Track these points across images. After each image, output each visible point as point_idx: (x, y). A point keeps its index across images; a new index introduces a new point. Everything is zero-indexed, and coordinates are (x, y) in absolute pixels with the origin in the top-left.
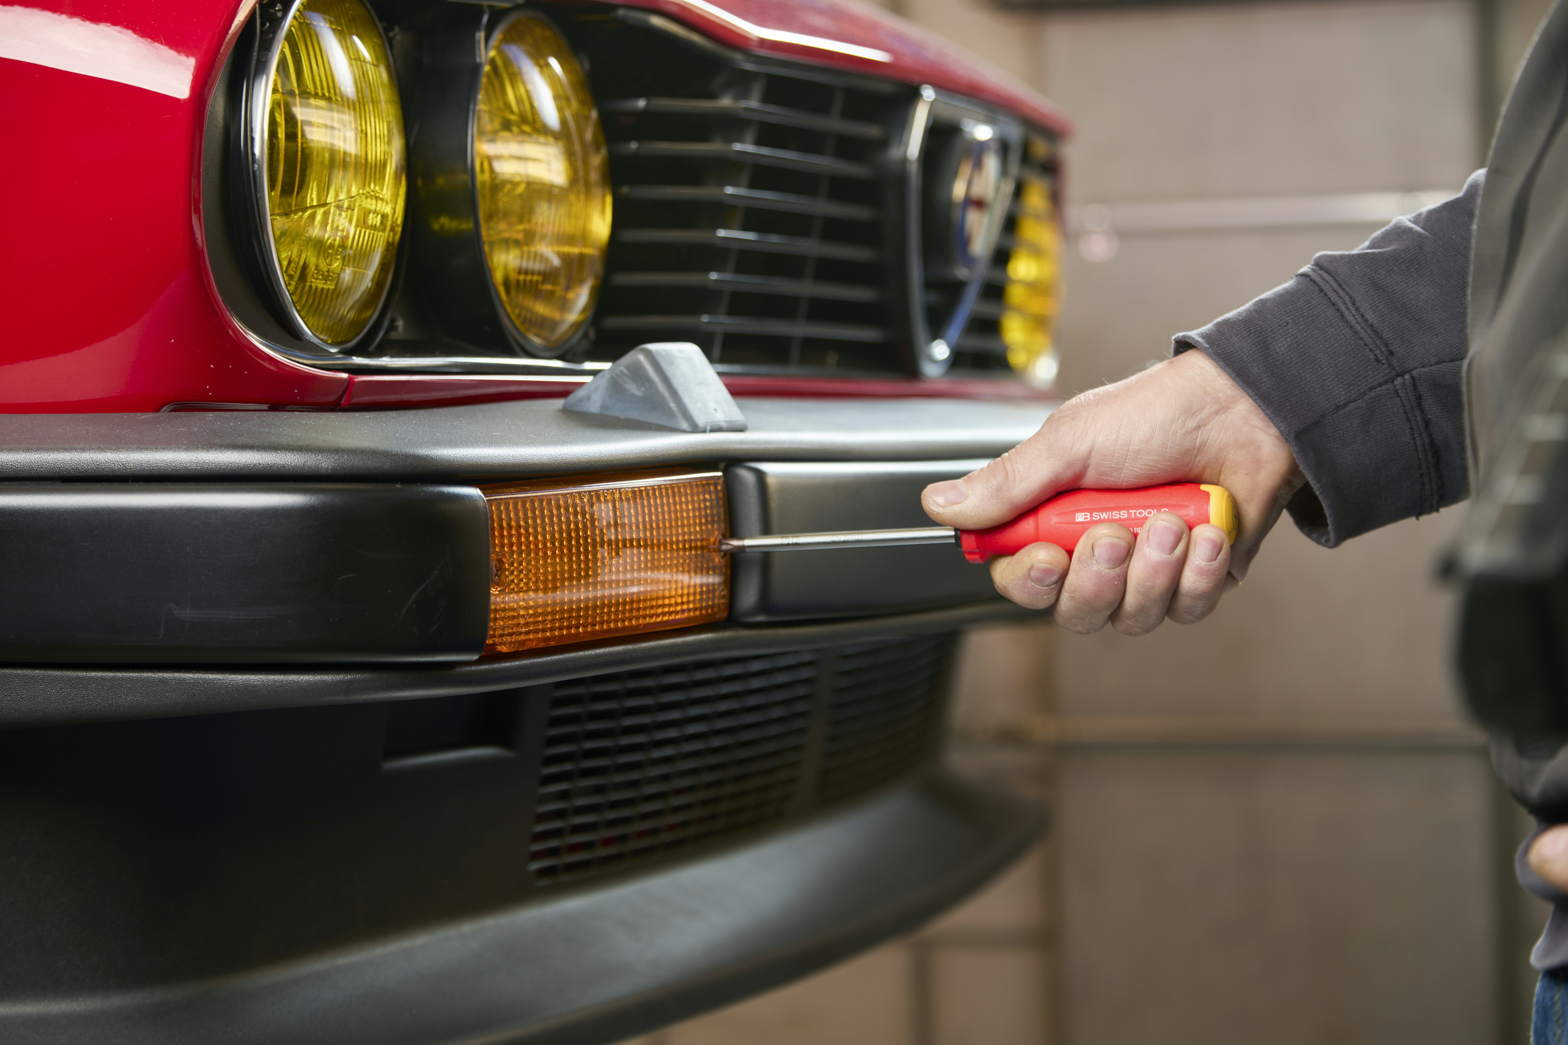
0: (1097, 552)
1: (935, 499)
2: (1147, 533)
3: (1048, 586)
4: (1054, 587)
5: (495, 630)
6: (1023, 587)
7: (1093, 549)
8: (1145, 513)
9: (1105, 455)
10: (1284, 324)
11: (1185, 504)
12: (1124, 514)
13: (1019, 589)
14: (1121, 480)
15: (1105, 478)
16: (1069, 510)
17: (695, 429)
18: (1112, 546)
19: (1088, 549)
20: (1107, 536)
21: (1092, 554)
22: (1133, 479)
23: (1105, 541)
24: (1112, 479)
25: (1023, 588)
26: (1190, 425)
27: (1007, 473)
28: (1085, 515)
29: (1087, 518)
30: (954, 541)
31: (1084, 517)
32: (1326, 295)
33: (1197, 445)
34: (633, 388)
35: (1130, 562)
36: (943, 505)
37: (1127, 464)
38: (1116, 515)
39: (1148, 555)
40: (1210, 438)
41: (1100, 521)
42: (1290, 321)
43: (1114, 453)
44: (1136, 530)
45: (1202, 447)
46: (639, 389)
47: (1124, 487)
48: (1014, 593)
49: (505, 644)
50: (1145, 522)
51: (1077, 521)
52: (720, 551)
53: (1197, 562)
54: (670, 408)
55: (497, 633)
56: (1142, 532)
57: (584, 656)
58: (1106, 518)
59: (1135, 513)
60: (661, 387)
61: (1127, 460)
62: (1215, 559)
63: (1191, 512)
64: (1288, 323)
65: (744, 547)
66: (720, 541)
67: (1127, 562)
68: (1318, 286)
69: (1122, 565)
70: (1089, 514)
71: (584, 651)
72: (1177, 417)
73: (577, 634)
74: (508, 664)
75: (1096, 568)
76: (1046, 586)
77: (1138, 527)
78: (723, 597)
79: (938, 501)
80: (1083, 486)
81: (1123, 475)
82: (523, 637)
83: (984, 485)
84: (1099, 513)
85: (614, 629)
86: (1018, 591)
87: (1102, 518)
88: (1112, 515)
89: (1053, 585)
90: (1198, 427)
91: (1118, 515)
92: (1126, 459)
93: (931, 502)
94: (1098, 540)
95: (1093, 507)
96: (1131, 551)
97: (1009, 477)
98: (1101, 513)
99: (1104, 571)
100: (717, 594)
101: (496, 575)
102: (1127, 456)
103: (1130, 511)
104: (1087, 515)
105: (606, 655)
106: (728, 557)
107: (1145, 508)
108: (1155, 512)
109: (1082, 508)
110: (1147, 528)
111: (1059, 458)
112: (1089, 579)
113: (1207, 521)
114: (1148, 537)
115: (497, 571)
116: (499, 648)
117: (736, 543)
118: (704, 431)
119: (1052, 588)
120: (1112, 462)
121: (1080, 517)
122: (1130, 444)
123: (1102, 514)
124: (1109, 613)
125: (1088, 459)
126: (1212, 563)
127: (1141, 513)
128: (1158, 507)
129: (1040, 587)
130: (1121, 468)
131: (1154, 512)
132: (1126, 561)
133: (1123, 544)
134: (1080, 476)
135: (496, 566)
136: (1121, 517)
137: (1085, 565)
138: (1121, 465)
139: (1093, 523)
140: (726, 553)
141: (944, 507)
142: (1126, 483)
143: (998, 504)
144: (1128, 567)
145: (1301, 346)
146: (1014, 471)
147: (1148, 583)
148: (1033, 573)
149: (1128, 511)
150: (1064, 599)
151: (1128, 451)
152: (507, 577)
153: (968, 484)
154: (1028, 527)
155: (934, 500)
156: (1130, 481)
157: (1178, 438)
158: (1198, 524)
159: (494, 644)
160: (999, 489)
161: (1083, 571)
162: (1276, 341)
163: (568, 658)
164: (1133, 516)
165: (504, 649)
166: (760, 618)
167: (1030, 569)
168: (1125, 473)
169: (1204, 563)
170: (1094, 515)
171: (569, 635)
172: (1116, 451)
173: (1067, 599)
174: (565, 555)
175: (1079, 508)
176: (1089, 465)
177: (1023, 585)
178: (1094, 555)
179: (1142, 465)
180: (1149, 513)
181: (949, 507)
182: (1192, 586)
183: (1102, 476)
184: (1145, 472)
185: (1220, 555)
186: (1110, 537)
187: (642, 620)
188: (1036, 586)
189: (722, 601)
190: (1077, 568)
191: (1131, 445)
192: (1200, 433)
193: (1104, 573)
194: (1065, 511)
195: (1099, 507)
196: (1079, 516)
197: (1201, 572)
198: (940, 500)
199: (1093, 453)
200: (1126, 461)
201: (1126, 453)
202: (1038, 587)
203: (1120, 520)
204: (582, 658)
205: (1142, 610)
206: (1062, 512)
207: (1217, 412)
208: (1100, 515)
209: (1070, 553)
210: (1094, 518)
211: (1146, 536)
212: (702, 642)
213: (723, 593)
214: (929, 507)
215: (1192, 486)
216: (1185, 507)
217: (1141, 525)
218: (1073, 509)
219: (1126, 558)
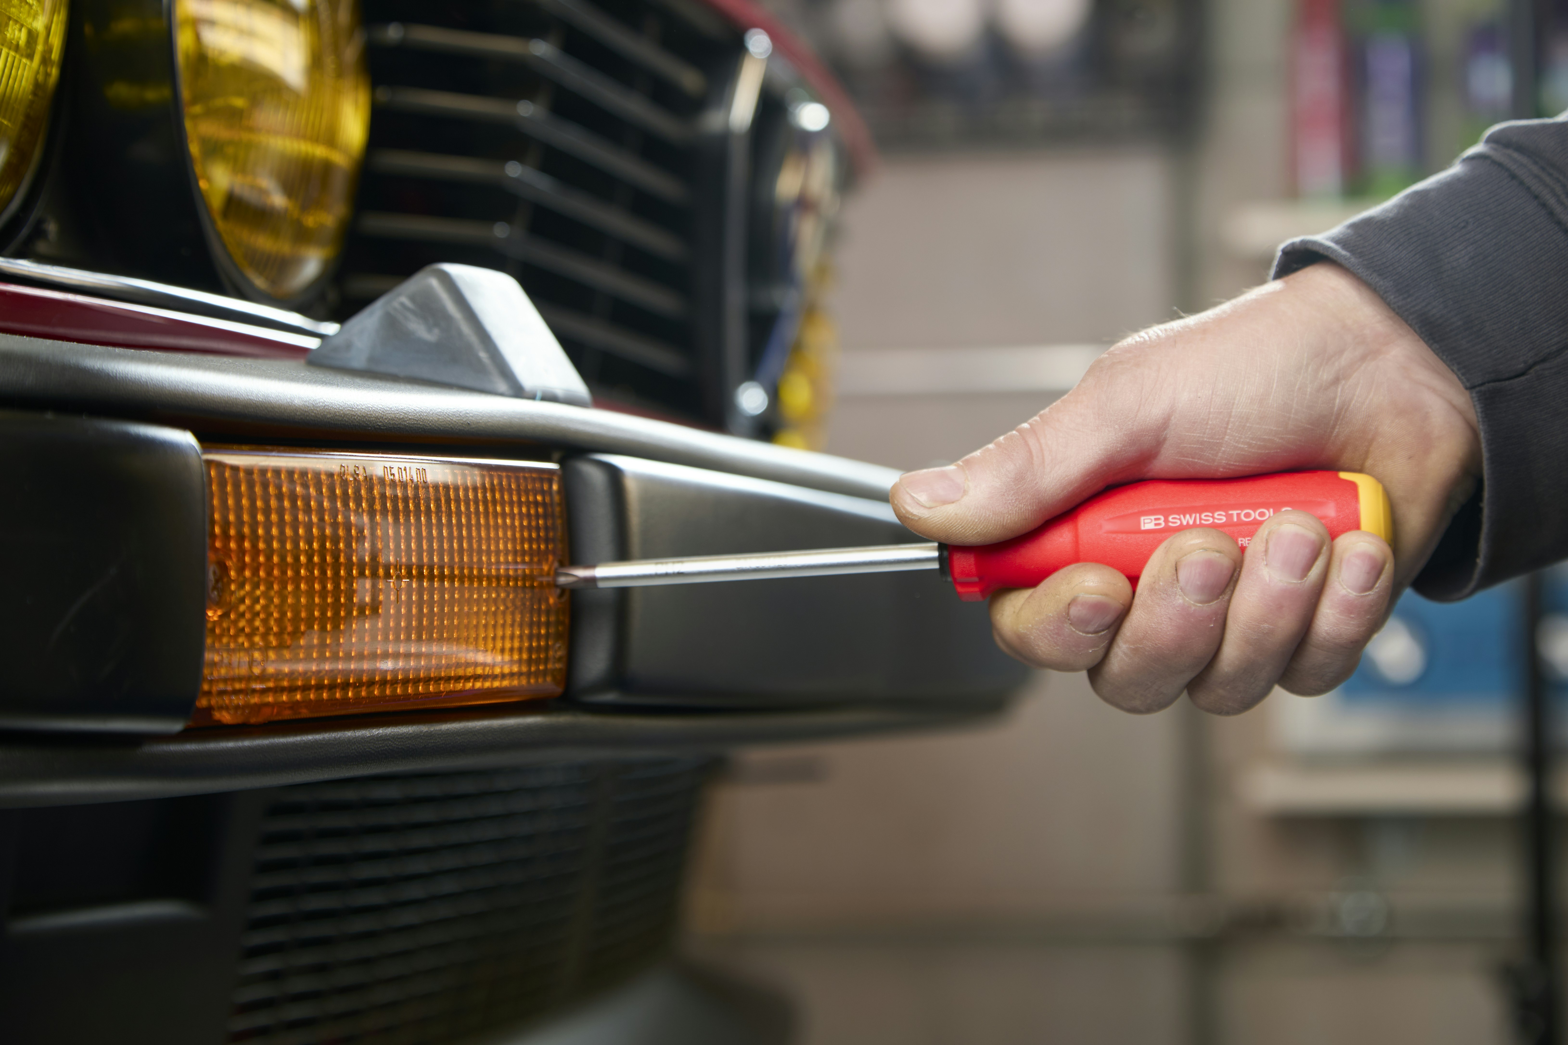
0: (1183, 575)
1: (912, 494)
2: (1264, 545)
3: (1096, 632)
4: (1104, 635)
5: (211, 682)
6: (1057, 634)
7: (1176, 570)
8: (1255, 515)
9: (1194, 423)
10: (1462, 224)
11: (1319, 500)
12: (1220, 517)
13: (1049, 637)
14: (1216, 464)
15: (1191, 459)
16: (1130, 511)
17: (518, 391)
18: (1209, 564)
19: (1168, 571)
20: (1202, 549)
21: (1175, 578)
22: (1235, 462)
23: (1198, 556)
24: (1201, 462)
25: (1055, 636)
26: (1325, 377)
27: (1030, 452)
28: (1156, 519)
29: (1159, 524)
30: (935, 566)
31: (1154, 522)
32: (1522, 183)
33: (1336, 409)
34: (420, 330)
35: (1233, 591)
36: (927, 505)
37: (1227, 437)
38: (1207, 518)
39: (1267, 579)
40: (1355, 398)
41: (1181, 528)
42: (1471, 220)
43: (1208, 419)
44: (1242, 541)
45: (1343, 413)
46: (429, 330)
47: (1219, 475)
48: (1038, 645)
49: (227, 708)
50: (1256, 530)
51: (1143, 528)
52: (556, 586)
53: (1343, 592)
54: (479, 360)
55: (215, 689)
56: (1254, 546)
57: (354, 738)
58: (1191, 522)
59: (1238, 515)
60: (466, 329)
61: (1228, 431)
62: (1370, 588)
63: (1330, 511)
64: (1467, 223)
65: (593, 580)
66: (556, 570)
67: (1228, 592)
68: (1508, 170)
69: (1221, 597)
70: (1162, 518)
71: (354, 730)
72: (1305, 363)
73: (345, 701)
74: (231, 745)
75: (1181, 601)
76: (1092, 633)
77: (1244, 537)
78: (559, 660)
79: (919, 498)
80: (1150, 475)
81: (1220, 454)
82: (255, 700)
83: (994, 473)
84: (1179, 515)
85: (401, 695)
86: (1046, 641)
87: (1185, 523)
88: (1201, 519)
89: (1103, 630)
90: (1336, 381)
91: (1211, 520)
92: (1226, 428)
93: (908, 499)
94: (1186, 555)
95: (1168, 506)
96: (1236, 574)
97: (1035, 458)
98: (1182, 516)
99: (1194, 605)
100: (551, 653)
101: (214, 588)
102: (1228, 424)
103: (1230, 512)
104: (1159, 519)
105: (388, 740)
106: (566, 598)
107: (1254, 506)
108: (1272, 514)
109: (1151, 508)
110: (1265, 536)
111: (1116, 427)
112: (1170, 619)
113: (1357, 526)
114: (1266, 551)
115: (217, 581)
116: (217, 715)
117: (581, 573)
118: (532, 397)
119: (1102, 635)
120: (1204, 433)
121: (1148, 523)
122: (1233, 404)
123: (1184, 517)
124: (1188, 676)
125: (1165, 429)
126: (1367, 593)
127: (1247, 515)
128: (1277, 506)
129: (1084, 635)
130: (1218, 443)
131: (1269, 513)
132: (1227, 590)
133: (1225, 562)
134: (1147, 456)
135: (215, 573)
136: (1216, 521)
137: (1164, 596)
138: (1218, 439)
139: (1168, 531)
140: (564, 590)
141: (930, 508)
142: (1224, 468)
143: (1017, 503)
144: (1229, 601)
145: (1490, 258)
146: (1042, 450)
147: (1266, 625)
148: (1074, 611)
149: (1226, 512)
150: (1120, 653)
151: (1230, 416)
152: (233, 593)
153: (967, 472)
154: (1061, 540)
155: (913, 497)
156: (1230, 465)
157: (1307, 396)
158: (1343, 531)
159: (209, 709)
160: (1019, 478)
161: (1159, 606)
162: (1452, 249)
163: (329, 740)
164: (1235, 519)
165: (226, 717)
166: (610, 697)
167: (1069, 604)
168: (1224, 452)
169: (1355, 594)
170: (1170, 519)
171: (332, 701)
172: (1211, 416)
173: (1125, 654)
174: (328, 565)
175: (1146, 508)
176: (1165, 439)
177: (1056, 631)
178: (1178, 580)
179: (1252, 439)
180: (1262, 514)
181: (938, 508)
182: (1334, 630)
183: (1186, 457)
184: (1256, 451)
185: (1379, 581)
186: (1205, 549)
187: (444, 684)
188: (1077, 632)
189: (558, 666)
190: (1149, 602)
191: (1235, 407)
192: (1339, 390)
193: (1193, 608)
194: (1122, 514)
195: (1179, 506)
196: (1146, 521)
197: (1349, 608)
198: (923, 498)
199: (1173, 418)
200: (1226, 432)
201: (1227, 419)
202: (1081, 634)
203: (1214, 526)
204: (351, 742)
205: (1248, 669)
206: (1118, 515)
207: (1363, 358)
208: (1180, 519)
209: (1134, 580)
210: (1171, 524)
211: (1263, 549)
212: (528, 728)
213: (559, 654)
214: (904, 509)
215: (1327, 475)
216: (1321, 504)
217: (1251, 534)
218: (1136, 511)
219: (1227, 585)
